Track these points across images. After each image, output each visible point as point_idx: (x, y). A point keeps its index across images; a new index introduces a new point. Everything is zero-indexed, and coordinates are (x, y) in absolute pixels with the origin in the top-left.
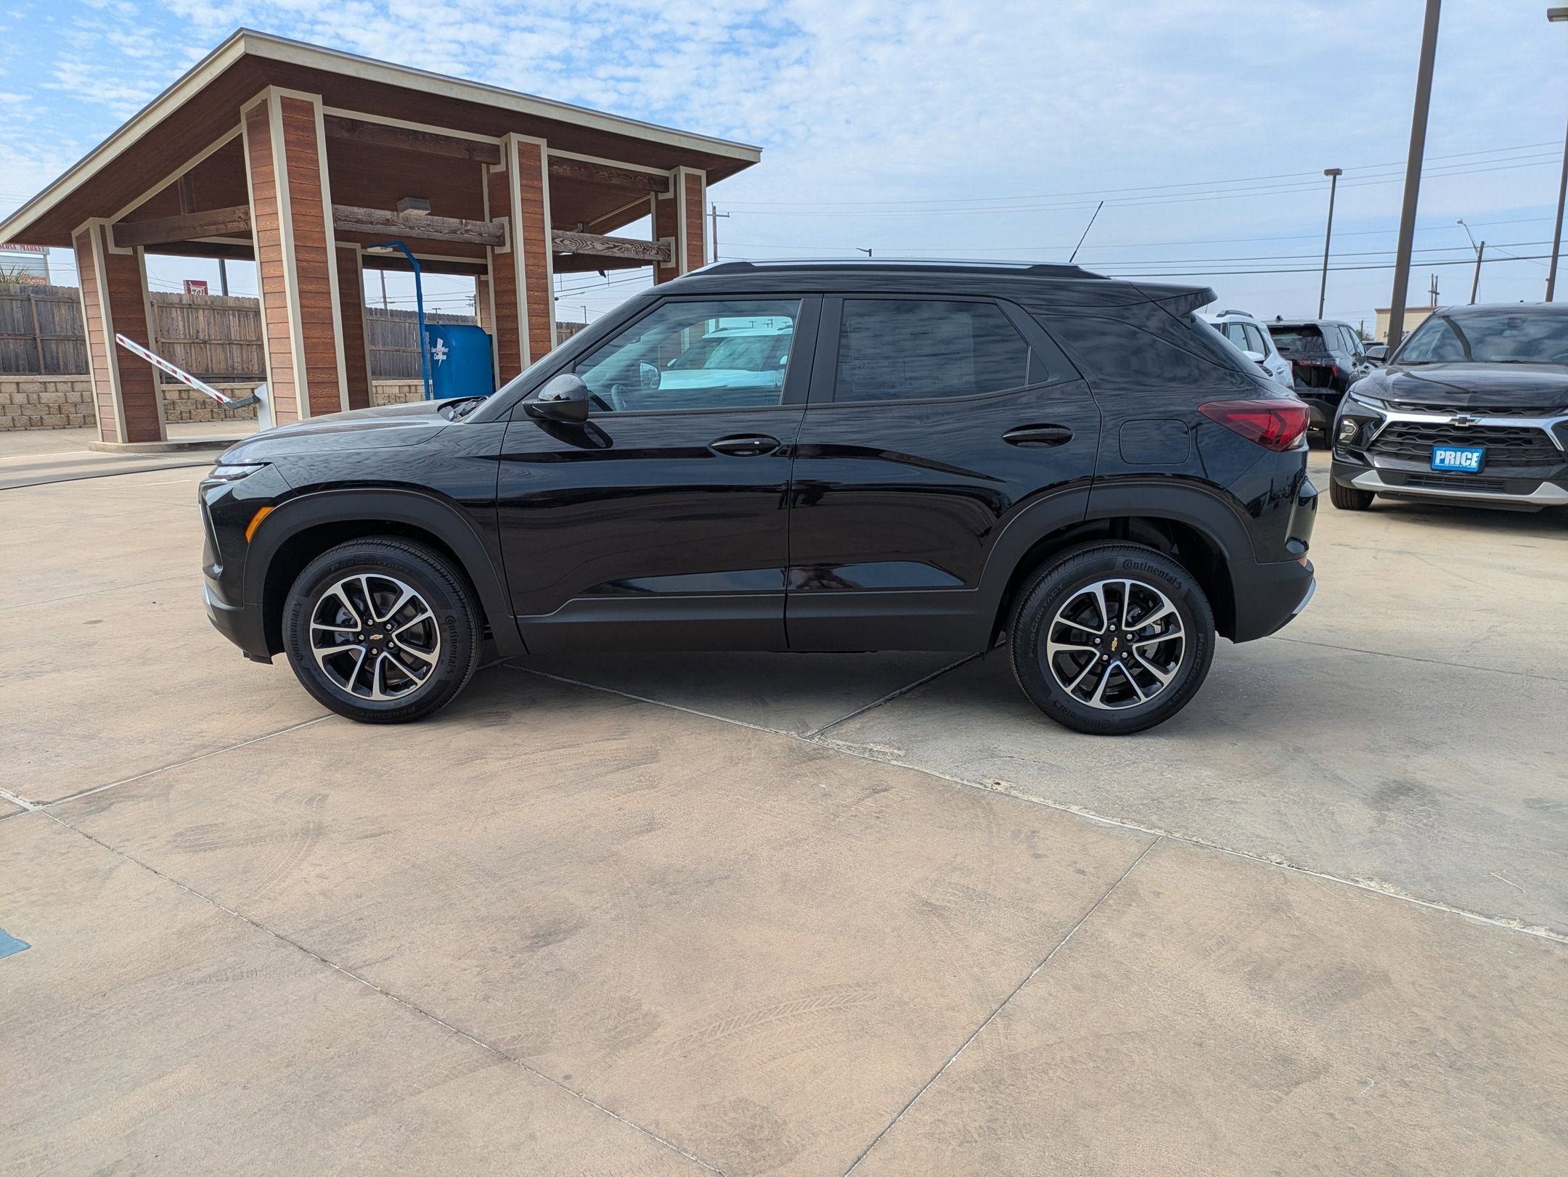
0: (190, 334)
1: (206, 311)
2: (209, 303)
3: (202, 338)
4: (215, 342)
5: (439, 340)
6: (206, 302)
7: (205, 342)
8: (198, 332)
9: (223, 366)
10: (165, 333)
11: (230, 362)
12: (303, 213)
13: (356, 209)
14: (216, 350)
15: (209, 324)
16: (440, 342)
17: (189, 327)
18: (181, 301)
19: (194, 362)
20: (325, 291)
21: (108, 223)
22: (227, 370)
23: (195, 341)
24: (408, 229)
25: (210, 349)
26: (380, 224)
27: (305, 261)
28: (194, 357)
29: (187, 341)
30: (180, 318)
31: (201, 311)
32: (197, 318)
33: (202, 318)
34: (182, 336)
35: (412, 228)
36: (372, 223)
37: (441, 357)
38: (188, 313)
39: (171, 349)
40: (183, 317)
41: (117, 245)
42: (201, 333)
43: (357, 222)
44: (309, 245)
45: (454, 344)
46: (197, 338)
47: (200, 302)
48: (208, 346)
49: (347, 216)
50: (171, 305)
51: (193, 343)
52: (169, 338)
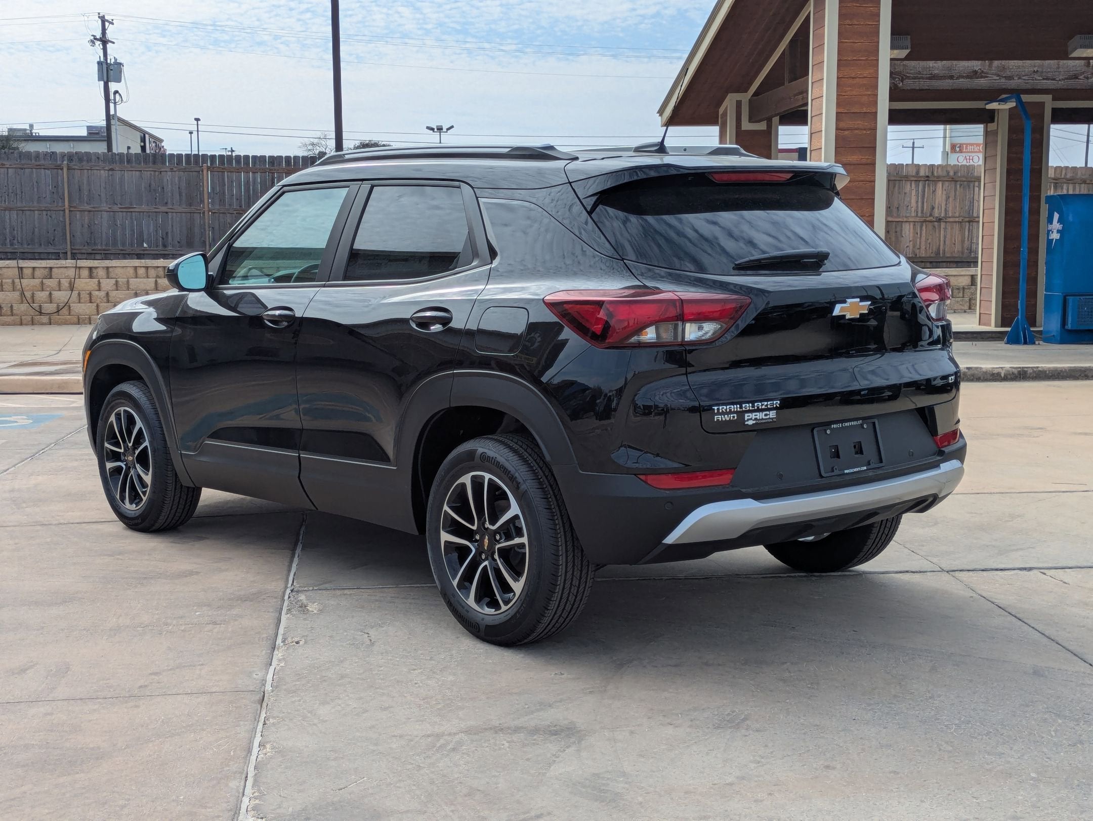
0: (922, 211)
1: (947, 184)
2: (952, 173)
3: (936, 215)
4: (951, 220)
5: (1055, 213)
6: (948, 173)
7: (939, 220)
8: (933, 208)
9: (958, 248)
10: (895, 210)
11: (967, 244)
12: (853, 75)
13: (931, 64)
14: (952, 228)
15: (948, 198)
16: (1056, 216)
17: (923, 203)
18: (918, 172)
19: (923, 243)
20: (869, 161)
21: (745, 98)
22: (963, 253)
23: (928, 219)
24: (1003, 80)
25: (945, 229)
26: (963, 77)
27: (848, 129)
28: (923, 239)
29: (918, 219)
30: (914, 193)
31: (940, 184)
32: (934, 191)
33: (940, 192)
34: (913, 214)
35: (1010, 78)
36: (951, 77)
37: (1055, 236)
38: (924, 187)
39: (898, 229)
40: (917, 191)
41: (751, 120)
42: (936, 210)
43: (930, 78)
44: (856, 111)
45: (1071, 218)
46: (931, 215)
47: (940, 173)
48: (943, 225)
49: (920, 73)
50: (907, 178)
51: (925, 221)
52: (898, 216)
